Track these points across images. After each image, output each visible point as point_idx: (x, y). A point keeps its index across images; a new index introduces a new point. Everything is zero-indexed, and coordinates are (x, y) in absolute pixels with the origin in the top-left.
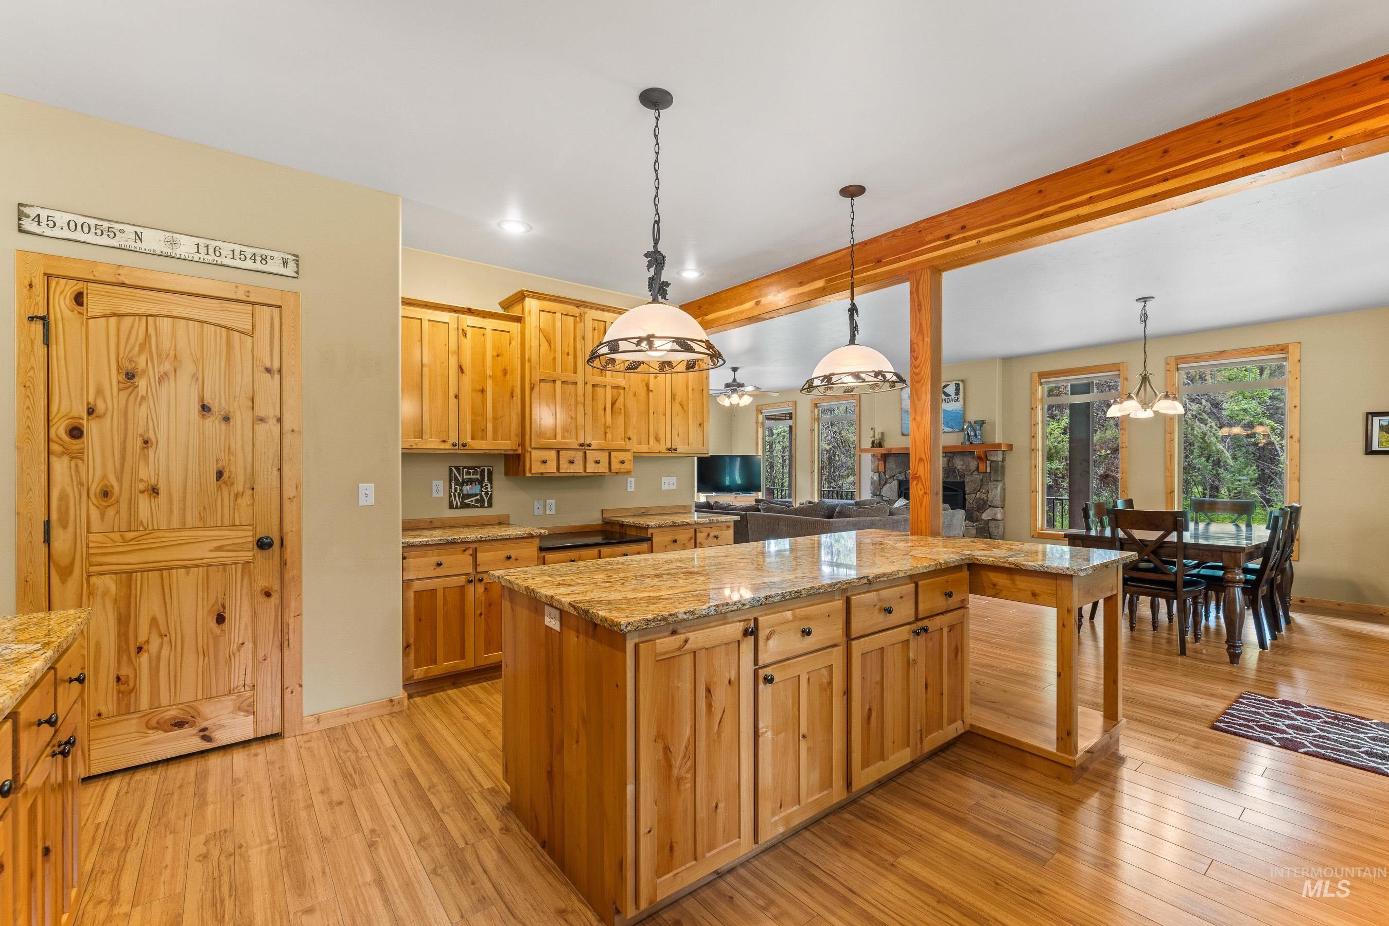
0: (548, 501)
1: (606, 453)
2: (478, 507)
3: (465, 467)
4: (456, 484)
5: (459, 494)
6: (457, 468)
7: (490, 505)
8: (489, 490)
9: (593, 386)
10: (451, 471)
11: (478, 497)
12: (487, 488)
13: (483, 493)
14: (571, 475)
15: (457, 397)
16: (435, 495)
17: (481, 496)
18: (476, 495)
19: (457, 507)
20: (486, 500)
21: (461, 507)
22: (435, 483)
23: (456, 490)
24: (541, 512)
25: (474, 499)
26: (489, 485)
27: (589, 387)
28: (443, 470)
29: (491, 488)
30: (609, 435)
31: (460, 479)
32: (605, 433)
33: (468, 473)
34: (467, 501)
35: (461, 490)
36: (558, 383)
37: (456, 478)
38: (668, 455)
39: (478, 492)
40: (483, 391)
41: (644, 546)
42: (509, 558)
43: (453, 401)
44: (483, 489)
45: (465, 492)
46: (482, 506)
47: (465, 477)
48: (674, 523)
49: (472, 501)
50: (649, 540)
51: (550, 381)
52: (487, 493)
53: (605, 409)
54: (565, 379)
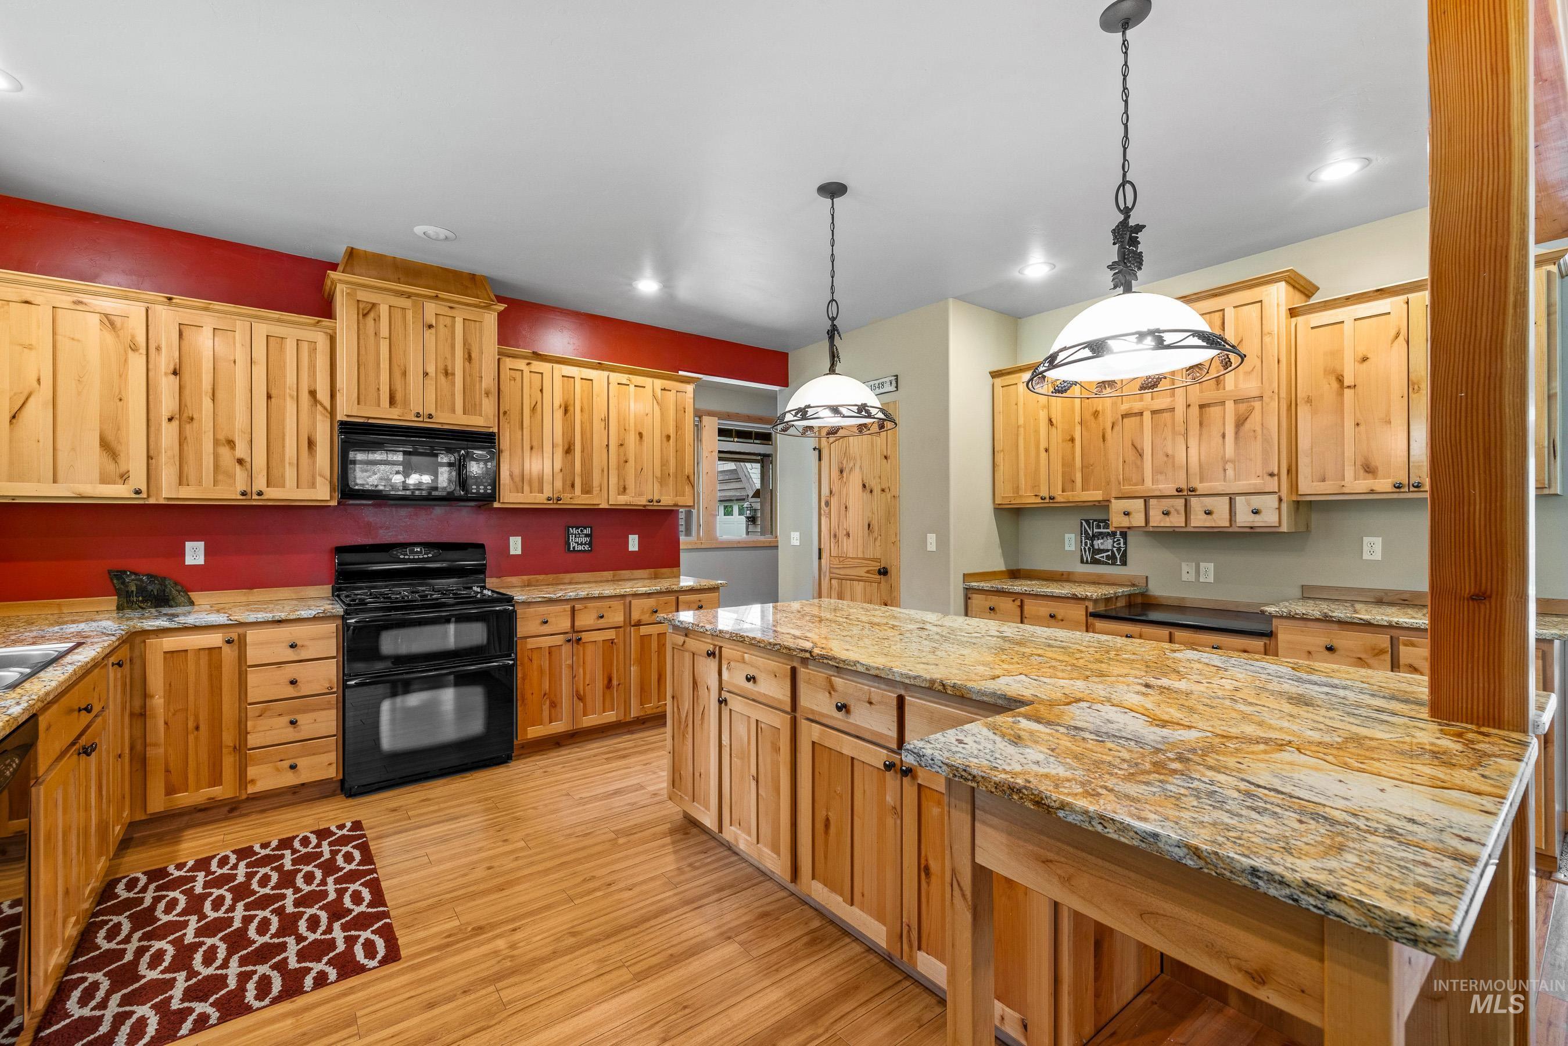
0: (1202, 565)
1: (1226, 499)
2: (1109, 564)
3: (1095, 520)
4: (1086, 538)
5: (1089, 549)
6: (1087, 521)
7: (1124, 563)
8: (1122, 545)
9: (1202, 407)
10: (1082, 523)
11: (1110, 553)
12: (1120, 544)
13: (1115, 549)
14: (1171, 530)
15: (1046, 450)
16: (1067, 548)
17: (1113, 551)
18: (1108, 551)
19: (1087, 562)
20: (1118, 557)
21: (1091, 563)
22: (1067, 536)
23: (1086, 545)
24: (1192, 577)
25: (1105, 554)
26: (1122, 540)
27: (1195, 411)
28: (1074, 522)
29: (1125, 543)
30: (1230, 472)
31: (1091, 533)
32: (1225, 470)
33: (1099, 527)
34: (1097, 557)
35: (1092, 545)
36: (1147, 415)
37: (1086, 531)
38: (1395, 496)
39: (1110, 548)
40: (1072, 440)
41: (1258, 643)
42: (1052, 616)
43: (1043, 454)
44: (1115, 545)
45: (1096, 547)
46: (1114, 564)
47: (1095, 530)
48: (1326, 616)
49: (1103, 557)
50: (1270, 635)
51: (1136, 415)
52: (1119, 550)
53: (1224, 436)
54: (1156, 407)
